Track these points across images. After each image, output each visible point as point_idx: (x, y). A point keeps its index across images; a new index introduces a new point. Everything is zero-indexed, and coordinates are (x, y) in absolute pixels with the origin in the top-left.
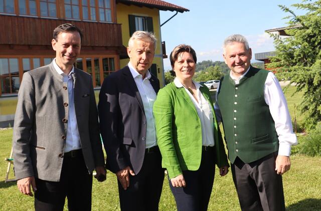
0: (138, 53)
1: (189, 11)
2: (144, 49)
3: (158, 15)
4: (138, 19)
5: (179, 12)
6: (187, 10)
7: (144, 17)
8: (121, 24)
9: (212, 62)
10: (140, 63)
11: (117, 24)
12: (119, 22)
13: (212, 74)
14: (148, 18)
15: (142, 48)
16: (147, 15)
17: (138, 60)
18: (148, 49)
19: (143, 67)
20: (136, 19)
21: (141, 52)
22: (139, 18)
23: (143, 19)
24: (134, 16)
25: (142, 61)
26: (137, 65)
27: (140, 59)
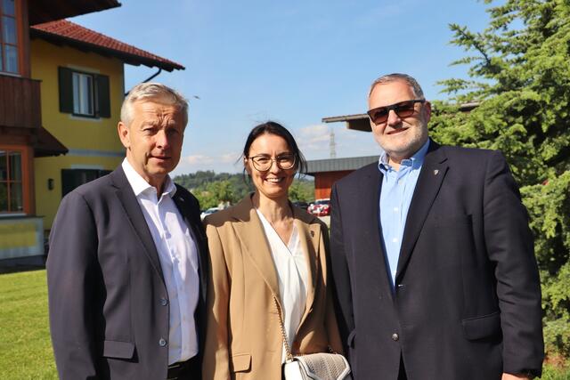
0: (147, 132)
1: (183, 69)
2: (160, 123)
3: (122, 72)
4: (78, 77)
5: (165, 69)
6: (180, 68)
7: (92, 75)
8: (39, 81)
9: (213, 174)
10: (151, 156)
11: (30, 81)
12: (34, 77)
13: (218, 196)
14: (99, 75)
15: (155, 120)
16: (97, 71)
17: (147, 150)
18: (171, 122)
19: (159, 164)
20: (75, 76)
21: (153, 130)
22: (81, 76)
23: (89, 79)
24: (71, 71)
25: (157, 151)
26: (146, 163)
27: (153, 147)
